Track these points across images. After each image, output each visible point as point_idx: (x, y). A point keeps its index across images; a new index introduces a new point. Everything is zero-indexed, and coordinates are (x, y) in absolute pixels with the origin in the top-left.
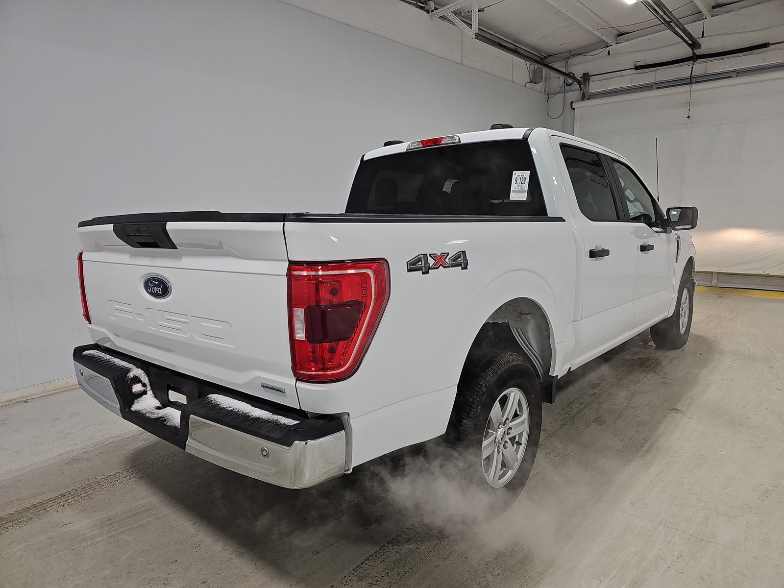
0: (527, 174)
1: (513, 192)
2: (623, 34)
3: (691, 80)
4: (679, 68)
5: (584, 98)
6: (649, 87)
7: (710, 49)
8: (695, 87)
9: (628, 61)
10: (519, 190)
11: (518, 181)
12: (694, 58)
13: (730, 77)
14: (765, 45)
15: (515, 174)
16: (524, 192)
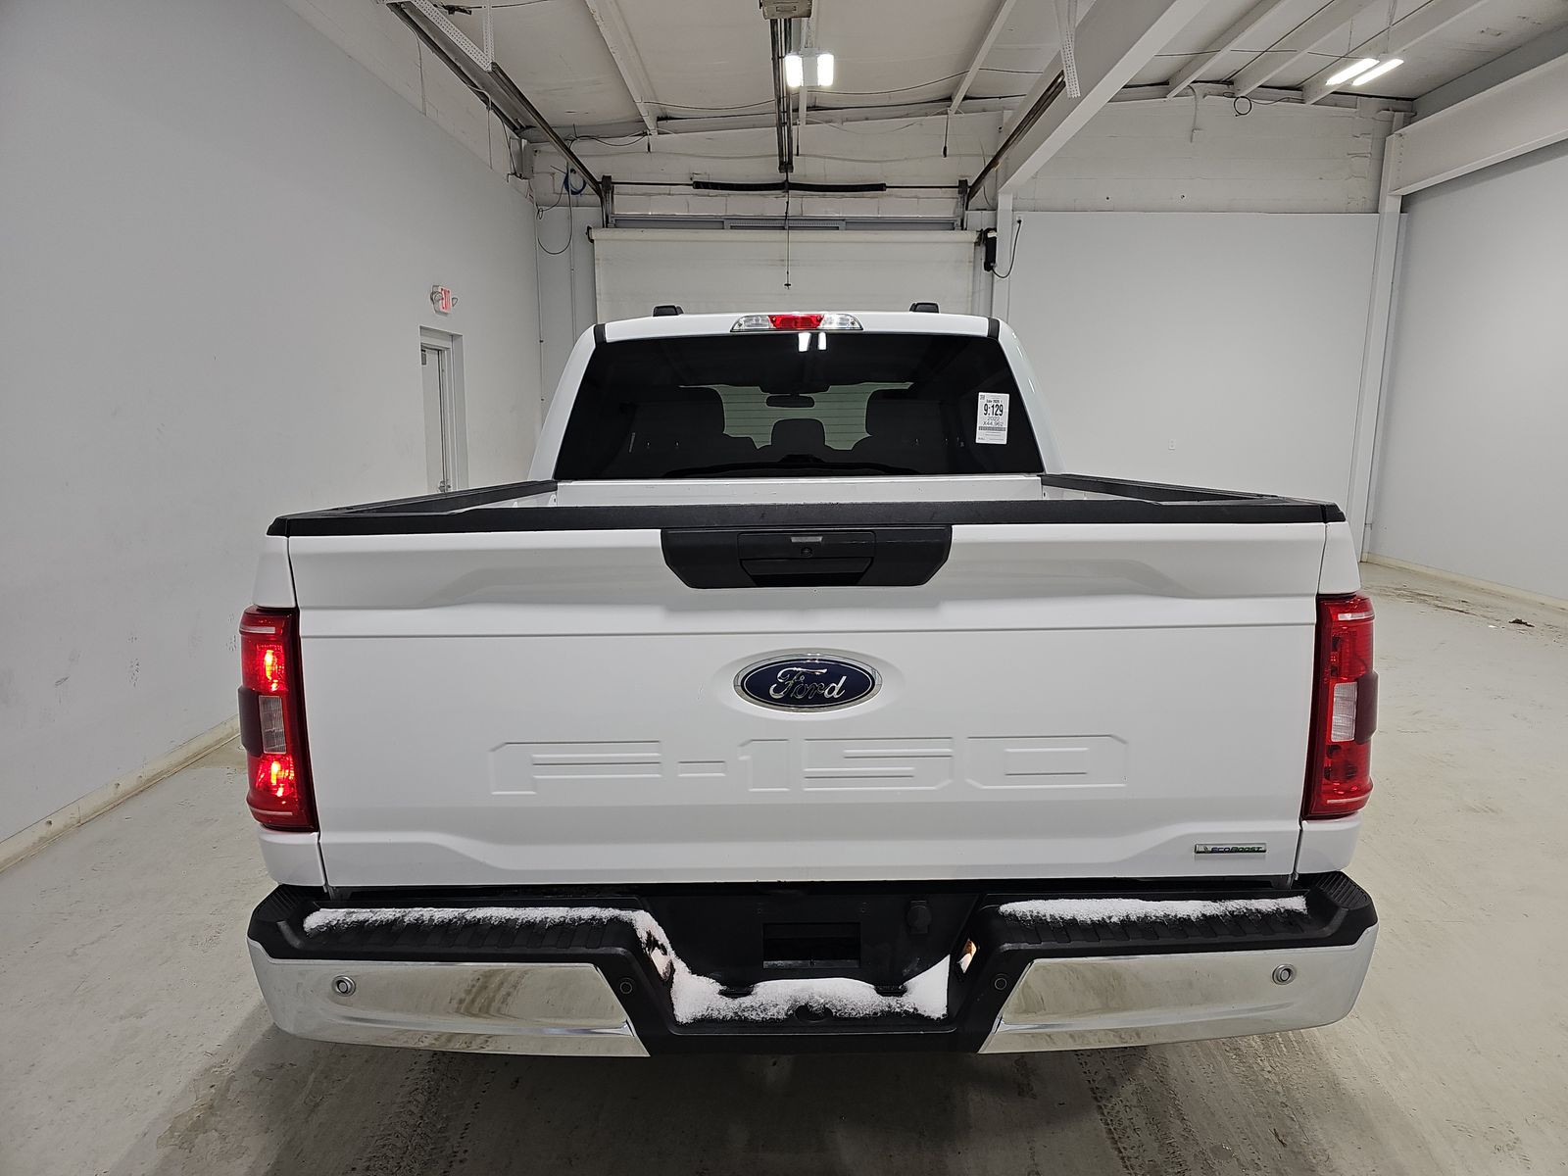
0: (1004, 399)
1: (981, 428)
2: (667, 118)
3: (785, 224)
4: (762, 198)
5: (606, 224)
6: (719, 223)
7: (805, 176)
8: (795, 235)
9: (681, 170)
10: (991, 424)
11: (990, 411)
12: (785, 187)
13: (837, 228)
14: (881, 187)
15: (983, 397)
16: (1001, 429)
